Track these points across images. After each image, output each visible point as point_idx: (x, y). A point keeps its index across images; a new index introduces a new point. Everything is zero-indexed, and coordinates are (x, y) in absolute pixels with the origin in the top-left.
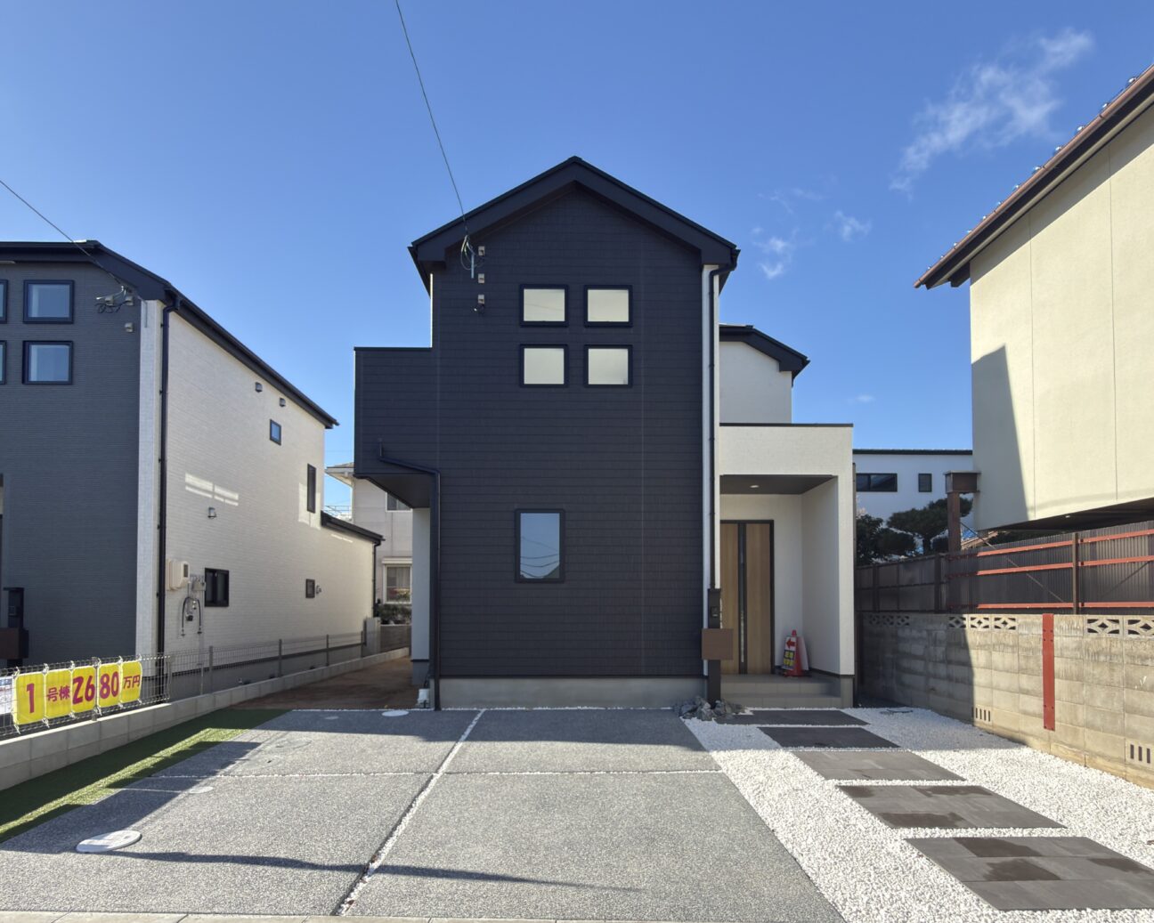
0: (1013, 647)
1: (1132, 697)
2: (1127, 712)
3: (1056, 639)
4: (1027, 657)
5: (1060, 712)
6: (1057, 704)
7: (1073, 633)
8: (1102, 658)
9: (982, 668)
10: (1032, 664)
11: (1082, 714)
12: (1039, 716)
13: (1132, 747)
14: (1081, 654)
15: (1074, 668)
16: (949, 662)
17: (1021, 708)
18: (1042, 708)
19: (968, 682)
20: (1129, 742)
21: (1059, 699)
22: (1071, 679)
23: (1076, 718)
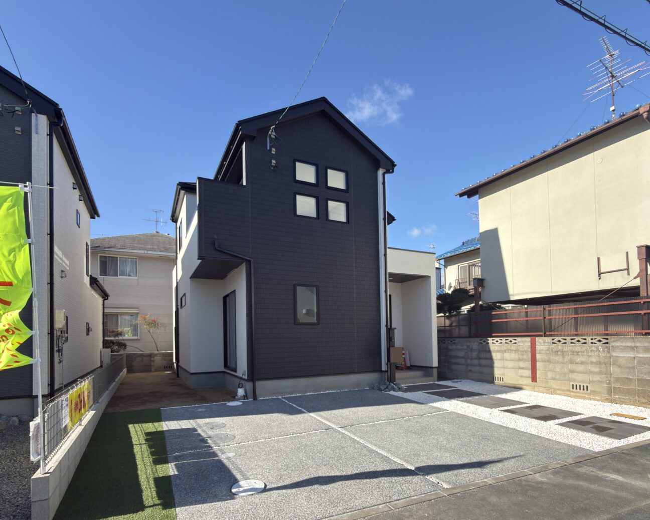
0: (515, 351)
1: (574, 367)
2: (571, 372)
3: (537, 347)
4: (523, 355)
5: (540, 375)
6: (538, 372)
7: (546, 344)
8: (559, 353)
9: (499, 360)
10: (525, 357)
11: (550, 375)
12: (529, 377)
13: (573, 385)
14: (549, 352)
15: (546, 358)
16: (479, 358)
17: (520, 374)
18: (531, 374)
19: (491, 366)
20: (572, 383)
21: (539, 370)
22: (545, 362)
23: (547, 376)
